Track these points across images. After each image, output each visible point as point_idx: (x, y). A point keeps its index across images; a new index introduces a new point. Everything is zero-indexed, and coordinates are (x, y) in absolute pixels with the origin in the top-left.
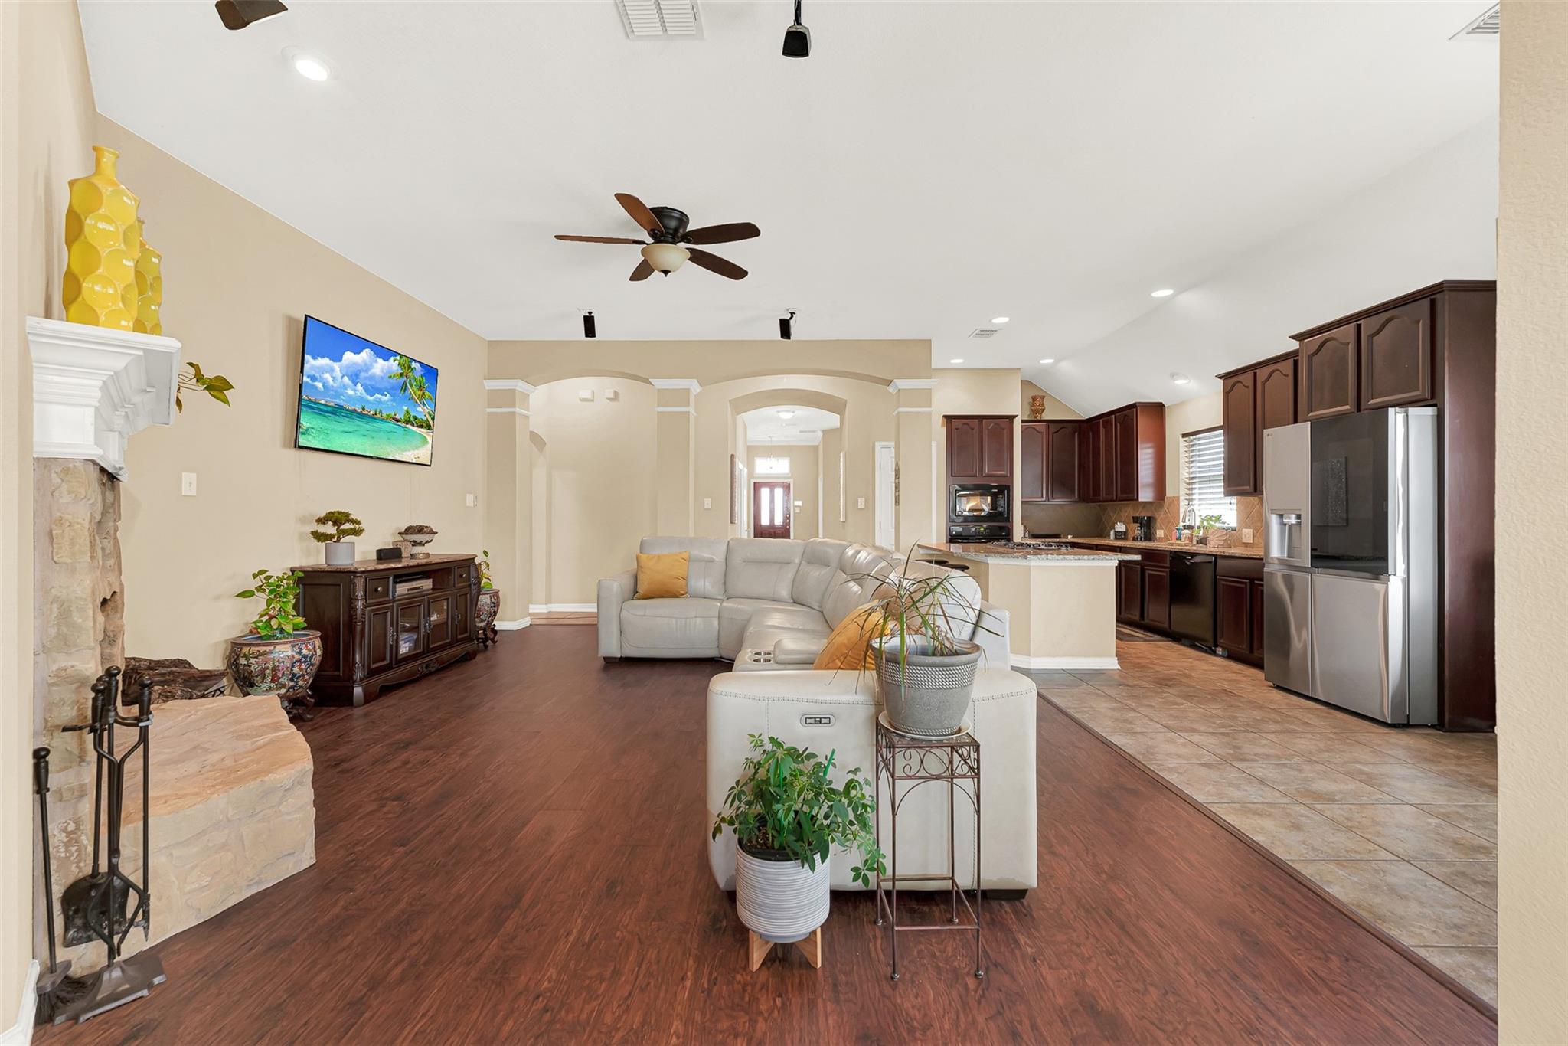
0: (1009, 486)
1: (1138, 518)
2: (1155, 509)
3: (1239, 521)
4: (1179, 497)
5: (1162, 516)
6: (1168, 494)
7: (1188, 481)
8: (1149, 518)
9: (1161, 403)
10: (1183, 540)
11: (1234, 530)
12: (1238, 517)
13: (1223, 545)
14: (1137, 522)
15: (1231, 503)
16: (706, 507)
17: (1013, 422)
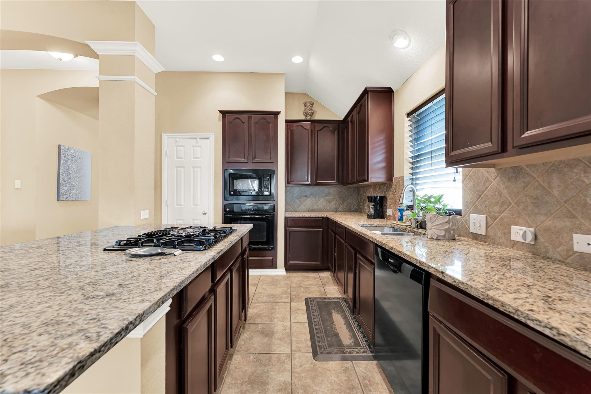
0: (274, 171)
1: (371, 197)
2: (387, 190)
3: (466, 204)
4: (403, 177)
5: (391, 196)
6: (396, 175)
7: (411, 160)
8: (381, 197)
9: (390, 88)
10: (404, 221)
11: (459, 213)
12: (464, 198)
13: (444, 236)
14: (371, 202)
15: (455, 181)
16: (16, 187)
17: (277, 118)
